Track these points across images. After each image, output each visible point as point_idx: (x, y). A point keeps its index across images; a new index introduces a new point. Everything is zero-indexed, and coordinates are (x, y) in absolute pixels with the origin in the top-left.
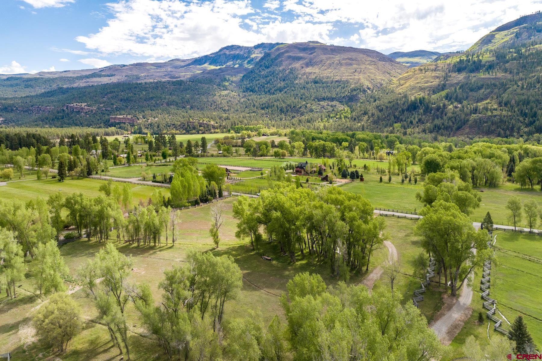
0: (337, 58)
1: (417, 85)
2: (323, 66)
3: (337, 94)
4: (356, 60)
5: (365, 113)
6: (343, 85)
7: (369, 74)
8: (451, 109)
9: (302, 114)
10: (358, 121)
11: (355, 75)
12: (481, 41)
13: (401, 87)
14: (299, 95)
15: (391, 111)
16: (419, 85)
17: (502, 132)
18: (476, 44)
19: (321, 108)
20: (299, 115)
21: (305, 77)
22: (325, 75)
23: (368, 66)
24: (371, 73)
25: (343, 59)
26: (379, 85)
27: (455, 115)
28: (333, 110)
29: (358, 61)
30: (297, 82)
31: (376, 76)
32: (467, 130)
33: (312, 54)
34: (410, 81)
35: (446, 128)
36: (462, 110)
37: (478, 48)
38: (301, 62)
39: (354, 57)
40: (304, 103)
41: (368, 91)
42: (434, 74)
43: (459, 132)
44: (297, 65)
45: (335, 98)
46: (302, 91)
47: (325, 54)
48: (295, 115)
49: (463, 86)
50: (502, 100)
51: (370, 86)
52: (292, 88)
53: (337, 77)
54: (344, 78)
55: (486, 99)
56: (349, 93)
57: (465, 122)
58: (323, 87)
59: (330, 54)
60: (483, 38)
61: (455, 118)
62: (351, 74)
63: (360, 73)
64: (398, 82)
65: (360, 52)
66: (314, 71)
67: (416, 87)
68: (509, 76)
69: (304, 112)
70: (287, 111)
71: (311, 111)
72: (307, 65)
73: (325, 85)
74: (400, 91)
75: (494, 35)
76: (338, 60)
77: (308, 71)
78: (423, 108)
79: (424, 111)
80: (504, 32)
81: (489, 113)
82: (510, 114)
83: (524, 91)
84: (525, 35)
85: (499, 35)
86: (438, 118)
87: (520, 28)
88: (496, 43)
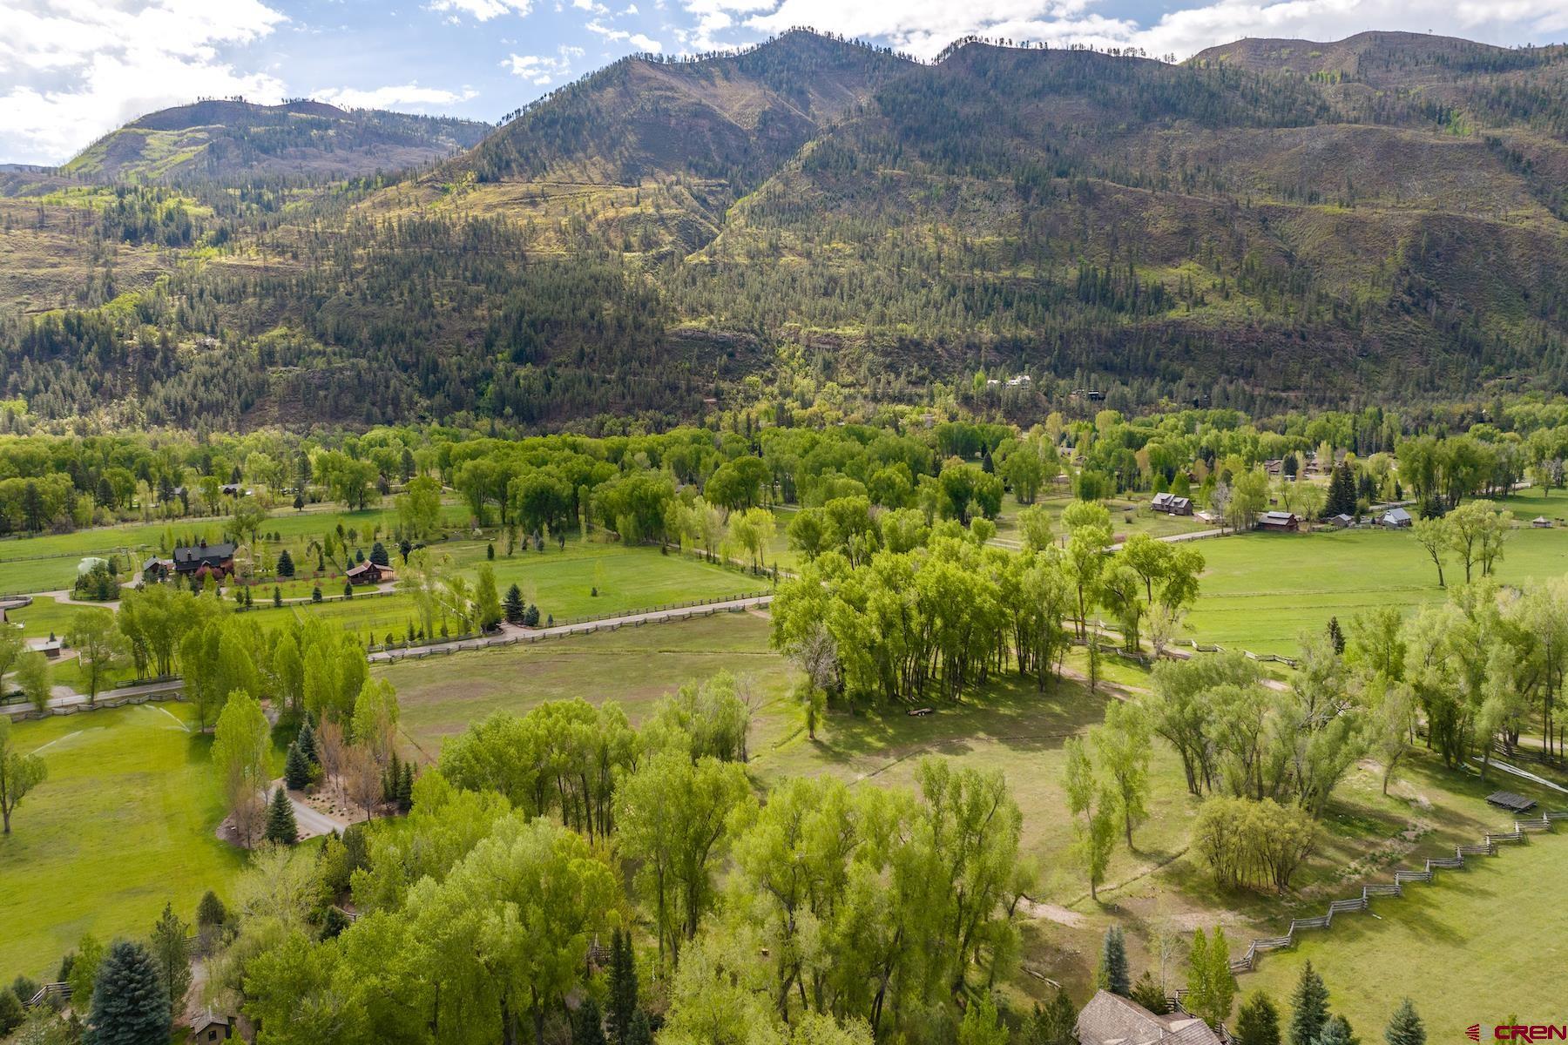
8: (191, 351)
36: (230, 356)
50: (325, 329)
57: (261, 388)
68: (301, 266)
75: (142, 137)
78: (95, 348)
79: (101, 359)
80: (171, 135)
81: (320, 363)
82: (375, 365)
83: (373, 308)
84: (233, 154)
85: (158, 141)
86: (158, 376)
87: (209, 132)
88: (158, 164)
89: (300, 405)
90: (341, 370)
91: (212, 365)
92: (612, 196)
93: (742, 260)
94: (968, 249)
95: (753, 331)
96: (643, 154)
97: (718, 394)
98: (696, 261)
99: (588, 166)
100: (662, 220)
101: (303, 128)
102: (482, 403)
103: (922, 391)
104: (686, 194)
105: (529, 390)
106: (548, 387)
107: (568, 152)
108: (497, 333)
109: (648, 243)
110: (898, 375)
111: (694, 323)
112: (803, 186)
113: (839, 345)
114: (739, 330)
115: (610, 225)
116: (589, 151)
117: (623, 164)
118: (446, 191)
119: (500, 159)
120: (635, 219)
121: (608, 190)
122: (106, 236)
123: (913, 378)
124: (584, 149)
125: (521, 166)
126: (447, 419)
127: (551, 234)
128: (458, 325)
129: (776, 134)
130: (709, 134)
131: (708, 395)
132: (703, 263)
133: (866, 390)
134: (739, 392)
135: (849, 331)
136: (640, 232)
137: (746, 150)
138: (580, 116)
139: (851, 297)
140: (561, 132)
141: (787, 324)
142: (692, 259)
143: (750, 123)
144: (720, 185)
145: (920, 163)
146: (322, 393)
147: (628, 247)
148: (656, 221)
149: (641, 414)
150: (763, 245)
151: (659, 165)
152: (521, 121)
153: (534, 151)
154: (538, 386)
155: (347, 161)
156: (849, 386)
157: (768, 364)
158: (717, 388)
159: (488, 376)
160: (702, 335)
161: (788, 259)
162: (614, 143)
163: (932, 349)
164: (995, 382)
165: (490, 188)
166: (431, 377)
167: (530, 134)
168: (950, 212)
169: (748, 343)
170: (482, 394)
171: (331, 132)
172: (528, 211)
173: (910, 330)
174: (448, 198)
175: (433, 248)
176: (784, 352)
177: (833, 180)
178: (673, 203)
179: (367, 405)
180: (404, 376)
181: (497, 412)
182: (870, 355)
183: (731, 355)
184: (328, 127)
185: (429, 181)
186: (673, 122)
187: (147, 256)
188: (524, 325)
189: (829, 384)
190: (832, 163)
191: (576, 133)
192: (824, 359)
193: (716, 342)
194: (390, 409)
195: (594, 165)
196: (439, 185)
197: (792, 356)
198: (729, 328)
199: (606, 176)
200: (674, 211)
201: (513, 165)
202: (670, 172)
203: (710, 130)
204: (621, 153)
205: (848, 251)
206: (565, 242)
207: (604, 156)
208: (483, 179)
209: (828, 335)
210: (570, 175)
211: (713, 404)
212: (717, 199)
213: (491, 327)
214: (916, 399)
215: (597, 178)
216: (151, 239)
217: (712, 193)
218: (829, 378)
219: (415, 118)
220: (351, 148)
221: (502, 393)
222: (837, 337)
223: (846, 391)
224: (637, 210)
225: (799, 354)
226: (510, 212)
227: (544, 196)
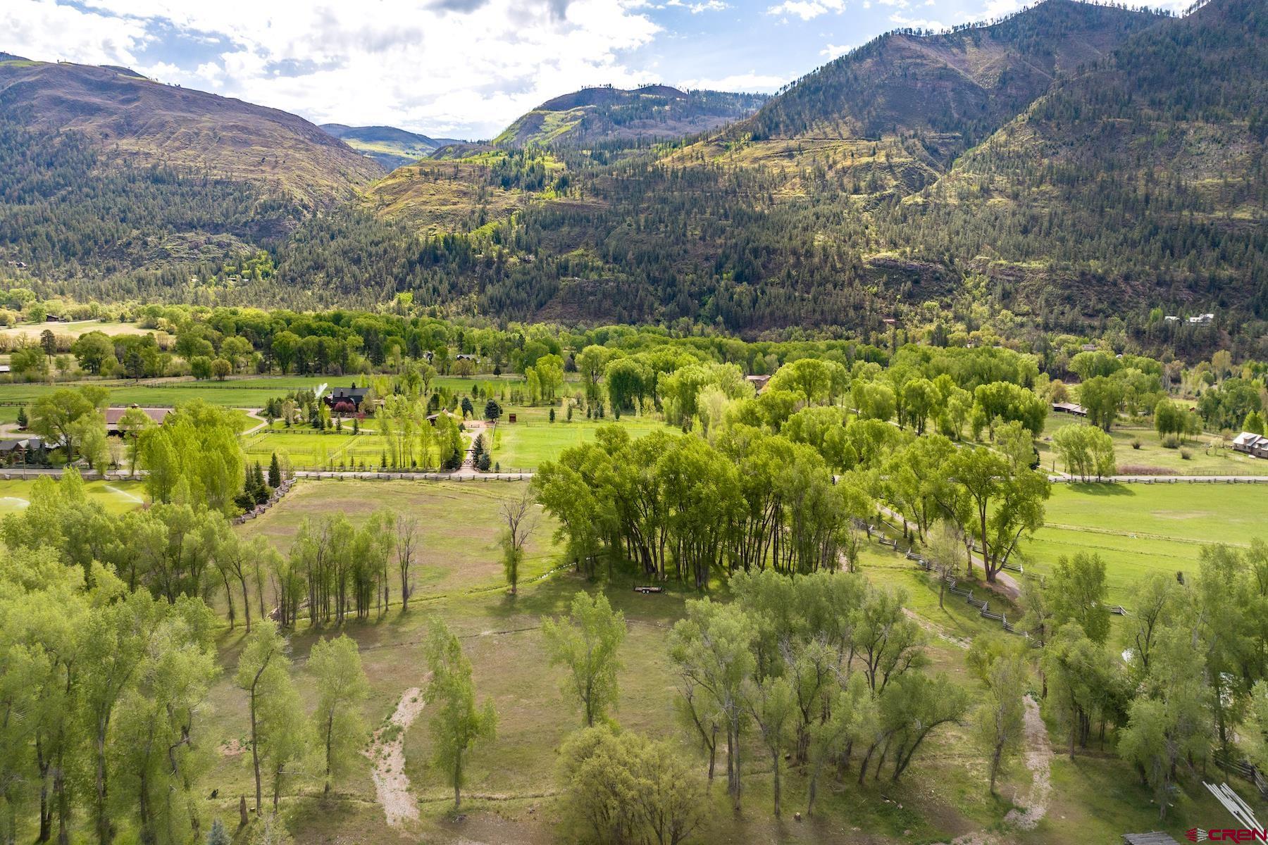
0: (207, 121)
1: (423, 207)
2: (168, 138)
3: (226, 216)
4: (257, 133)
5: (318, 267)
6: (237, 194)
7: (298, 172)
8: (515, 264)
9: (137, 263)
10: (301, 285)
11: (263, 172)
12: (519, 126)
13: (387, 210)
14: (115, 210)
15: (381, 264)
16: (429, 208)
17: (626, 313)
18: (510, 129)
19: (191, 249)
20: (126, 264)
21: (120, 161)
22: (180, 162)
23: (291, 152)
24: (302, 169)
25: (225, 128)
26: (327, 201)
27: (529, 277)
28: (226, 255)
29: (264, 136)
30: (95, 173)
31: (316, 179)
32: (559, 309)
33: (129, 101)
34: (404, 197)
35: (517, 304)
36: (538, 268)
37: (515, 139)
38: (99, 120)
39: (251, 126)
40: (135, 233)
41: (305, 212)
42: (454, 186)
43: (544, 313)
44: (90, 127)
45: (222, 225)
46: (122, 200)
47: (168, 109)
48: (116, 263)
49: (524, 217)
50: (608, 251)
51: (306, 200)
52: (85, 190)
53: (215, 172)
54: (237, 176)
55: (576, 246)
56: (258, 213)
57: (553, 292)
58: (182, 195)
59: (182, 110)
60: (521, 118)
61: (531, 284)
62: (252, 168)
63: (274, 168)
64: (377, 197)
65: (263, 116)
66: (147, 151)
67: (421, 211)
68: (606, 205)
69: (141, 257)
70: (87, 252)
71: (165, 255)
72: (122, 130)
73: (185, 189)
74: (389, 218)
75: (543, 116)
76: (210, 129)
77: (125, 147)
78: (457, 259)
79: (459, 267)
80: (560, 114)
81: (594, 276)
82: (632, 279)
83: (642, 236)
84: (597, 126)
85: (552, 118)
86: (491, 282)
87: (585, 110)
88: (550, 134)
89: (575, 306)
90: (607, 281)
91: (524, 274)
92: (854, 148)
93: (953, 201)
94: (1181, 190)
95: (942, 262)
96: (888, 113)
97: (896, 315)
98: (911, 202)
99: (841, 125)
100: (890, 168)
101: (647, 105)
102: (702, 312)
103: (1096, 323)
104: (919, 144)
105: (739, 304)
106: (755, 301)
107: (826, 114)
108: (727, 257)
109: (874, 187)
110: (1073, 306)
111: (889, 254)
112: (1026, 136)
113: (1021, 277)
114: (928, 261)
115: (845, 173)
116: (844, 112)
117: (870, 122)
118: (727, 148)
119: (772, 122)
120: (868, 167)
121: (852, 143)
122: (491, 184)
123: (1090, 311)
124: (839, 112)
125: (787, 126)
126: (674, 322)
127: (797, 180)
128: (701, 249)
129: (1014, 91)
130: (951, 94)
131: (888, 316)
132: (917, 204)
133: (1039, 320)
134: (916, 314)
135: (1035, 265)
136: (869, 177)
137: (983, 107)
138: (840, 84)
139: (1048, 234)
140: (822, 98)
141: (978, 257)
142: (907, 200)
143: (989, 84)
144: (954, 138)
145: (1148, 111)
146: (591, 298)
147: (857, 191)
148: (885, 168)
149: (825, 328)
150: (975, 188)
151: (902, 122)
152: (793, 90)
153: (799, 114)
154: (746, 301)
155: (674, 128)
156: (1023, 315)
157: (950, 291)
158: (896, 310)
159: (712, 291)
160: (893, 264)
161: (997, 200)
162: (867, 104)
163: (1115, 284)
164: (1173, 318)
165: (761, 145)
166: (669, 289)
167: (798, 100)
168: (1171, 156)
169: (935, 272)
170: (705, 305)
171: (667, 108)
172: (786, 162)
173: (1095, 266)
174: (728, 154)
175: (703, 191)
176: (969, 283)
177: (1056, 130)
178: (905, 153)
179: (619, 308)
180: (651, 288)
181: (712, 320)
182: (1050, 288)
183: (916, 282)
184: (666, 104)
185: (716, 140)
186: (919, 85)
187: (512, 197)
188: (747, 251)
189: (1004, 312)
190: (1056, 114)
191: (835, 97)
192: (1004, 289)
193: (904, 270)
194: (635, 314)
195: (846, 123)
196: (724, 144)
197: (977, 286)
198: (918, 259)
199: (854, 132)
200: (903, 160)
201: (781, 126)
202: (909, 127)
203: (952, 90)
204: (869, 113)
205: (1055, 193)
206: (804, 186)
207: (855, 116)
208: (756, 138)
209: (1012, 268)
210: (825, 133)
211: (890, 323)
212: (948, 150)
213: (724, 252)
214: (1088, 331)
215: (846, 134)
216: (518, 186)
217: (944, 144)
218: (1007, 307)
219: (736, 95)
220: (680, 119)
221: (717, 305)
222: (1021, 270)
223: (1019, 319)
224: (871, 159)
225: (983, 284)
226: (769, 164)
227: (800, 150)
